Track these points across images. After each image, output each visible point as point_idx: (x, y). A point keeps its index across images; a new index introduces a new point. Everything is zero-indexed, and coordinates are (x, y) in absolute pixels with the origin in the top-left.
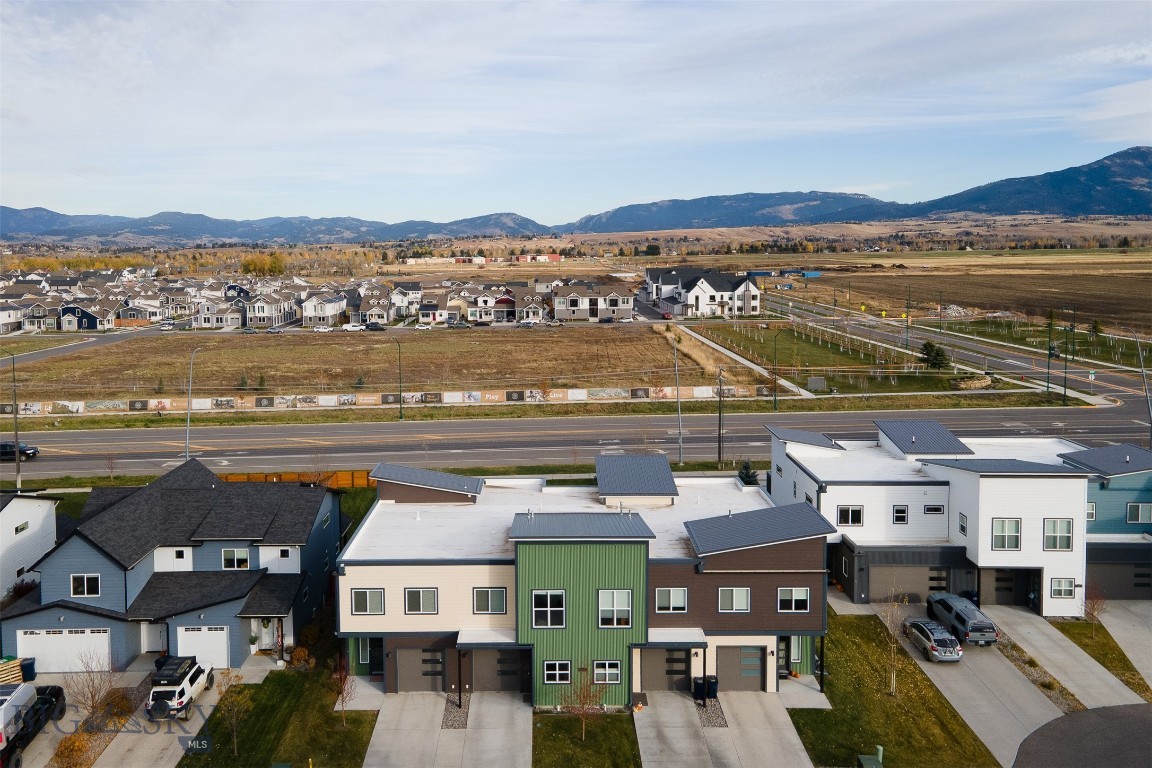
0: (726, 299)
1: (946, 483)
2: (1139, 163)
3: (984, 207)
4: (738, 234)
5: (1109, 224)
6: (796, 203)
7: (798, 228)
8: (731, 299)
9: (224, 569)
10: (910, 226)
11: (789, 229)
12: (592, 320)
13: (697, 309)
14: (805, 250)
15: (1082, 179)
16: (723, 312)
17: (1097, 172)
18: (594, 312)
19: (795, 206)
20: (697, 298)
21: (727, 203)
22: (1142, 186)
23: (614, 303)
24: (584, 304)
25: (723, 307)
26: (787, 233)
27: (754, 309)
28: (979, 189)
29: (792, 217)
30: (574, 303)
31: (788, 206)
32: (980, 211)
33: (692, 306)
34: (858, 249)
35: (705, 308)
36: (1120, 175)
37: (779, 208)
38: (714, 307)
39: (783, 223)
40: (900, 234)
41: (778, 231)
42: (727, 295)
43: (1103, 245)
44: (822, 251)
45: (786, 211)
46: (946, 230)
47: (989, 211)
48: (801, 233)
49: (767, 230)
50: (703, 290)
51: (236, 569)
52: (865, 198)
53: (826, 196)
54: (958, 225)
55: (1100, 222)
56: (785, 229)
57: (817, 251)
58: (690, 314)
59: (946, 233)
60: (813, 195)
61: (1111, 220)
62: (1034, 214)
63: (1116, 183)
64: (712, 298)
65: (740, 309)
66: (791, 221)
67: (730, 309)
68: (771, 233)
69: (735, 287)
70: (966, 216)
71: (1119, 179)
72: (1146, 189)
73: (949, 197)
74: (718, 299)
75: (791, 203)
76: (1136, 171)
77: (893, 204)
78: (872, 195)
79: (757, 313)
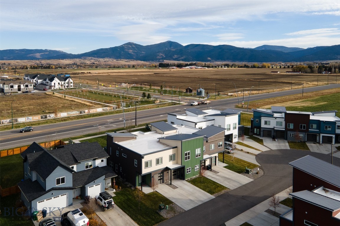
0: (63, 83)
1: (214, 120)
2: (130, 46)
3: (96, 56)
4: (24, 62)
5: (126, 61)
6: (41, 53)
7: (44, 61)
8: (64, 83)
9: (86, 169)
10: (78, 61)
11: (41, 61)
12: (19, 92)
13: (55, 87)
14: (52, 68)
15: (119, 49)
16: (62, 87)
17: (122, 48)
18: (19, 89)
19: (41, 54)
20: (55, 83)
21: (17, 52)
22: (131, 52)
23: (27, 86)
24: (16, 87)
25: (62, 86)
26: (40, 62)
27: (71, 86)
28: (94, 51)
29: (40, 57)
30: (12, 87)
31: (38, 54)
32: (95, 57)
33: (53, 86)
34: (68, 68)
35: (57, 87)
36: (127, 49)
37: (35, 54)
38: (60, 86)
39: (38, 59)
40: (75, 63)
41: (37, 62)
42: (63, 82)
43: (129, 67)
44: (57, 68)
45: (38, 55)
46: (88, 62)
47: (97, 57)
48: (45, 62)
49: (34, 61)
50: (56, 81)
51: (89, 168)
52: (62, 52)
53: (50, 51)
54: (91, 61)
55: (124, 61)
56: (39, 61)
57: (56, 68)
58: (52, 89)
59: (88, 63)
60: (46, 51)
61: (126, 60)
62: (108, 58)
63: (126, 51)
64: (59, 83)
65: (67, 86)
66: (40, 58)
67: (64, 87)
68: (35, 62)
69: (65, 80)
70: (91, 58)
71: (126, 50)
72: (132, 53)
73: (87, 53)
74: (60, 83)
75: (39, 53)
76: (129, 48)
77: (71, 54)
78: (64, 51)
79: (72, 87)
